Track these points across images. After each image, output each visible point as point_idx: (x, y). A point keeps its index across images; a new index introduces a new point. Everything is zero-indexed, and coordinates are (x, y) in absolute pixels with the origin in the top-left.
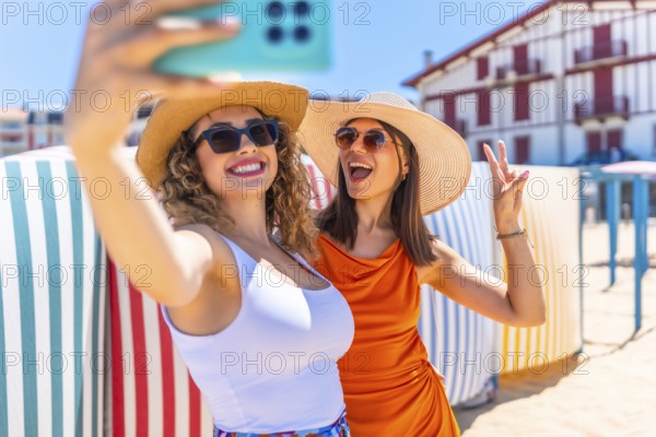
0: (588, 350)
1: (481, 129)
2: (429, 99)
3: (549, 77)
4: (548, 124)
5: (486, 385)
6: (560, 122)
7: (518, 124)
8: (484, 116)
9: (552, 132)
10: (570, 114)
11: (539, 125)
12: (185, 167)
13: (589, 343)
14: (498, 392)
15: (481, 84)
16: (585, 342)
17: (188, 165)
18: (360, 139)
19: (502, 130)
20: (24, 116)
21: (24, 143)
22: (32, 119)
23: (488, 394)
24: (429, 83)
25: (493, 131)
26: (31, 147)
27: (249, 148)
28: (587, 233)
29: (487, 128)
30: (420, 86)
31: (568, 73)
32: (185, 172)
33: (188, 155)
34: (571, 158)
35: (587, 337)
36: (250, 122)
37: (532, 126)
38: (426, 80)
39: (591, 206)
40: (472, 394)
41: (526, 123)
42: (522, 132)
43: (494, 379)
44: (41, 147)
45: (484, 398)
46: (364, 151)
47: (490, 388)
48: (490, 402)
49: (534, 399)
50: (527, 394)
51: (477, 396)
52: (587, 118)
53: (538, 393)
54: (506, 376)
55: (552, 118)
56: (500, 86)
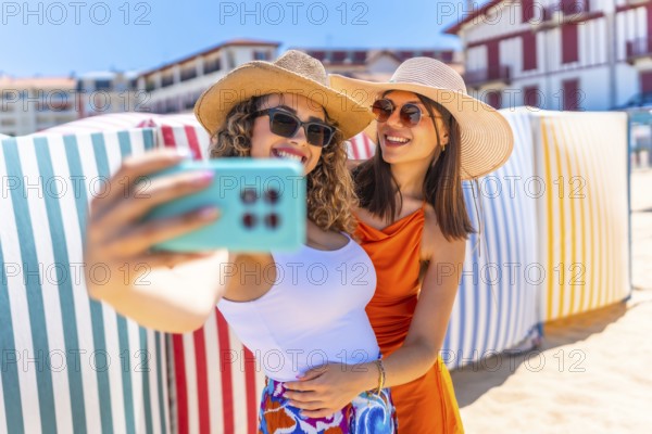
0: (636, 297)
1: (527, 74)
2: (472, 45)
3: (599, 15)
4: (598, 65)
5: (531, 333)
6: (612, 62)
7: (566, 67)
8: (530, 61)
9: (603, 73)
10: (622, 54)
11: (589, 67)
12: (241, 129)
13: (638, 289)
14: (543, 340)
15: (526, 27)
16: (633, 288)
17: (244, 127)
18: (397, 113)
19: (548, 74)
20: (72, 85)
21: (74, 112)
22: (80, 88)
23: (533, 341)
24: (471, 30)
25: (539, 76)
26: (82, 115)
27: (300, 141)
28: (634, 178)
29: (533, 72)
30: (461, 33)
31: (619, 9)
32: (238, 132)
33: (247, 119)
34: (622, 99)
35: (636, 282)
36: (313, 119)
37: (581, 68)
38: (467, 26)
39: (643, 149)
40: (516, 341)
41: (574, 65)
42: (569, 76)
43: (539, 327)
44: (91, 115)
45: (529, 345)
46: (400, 126)
47: (535, 335)
48: (536, 349)
49: (579, 345)
50: (573, 341)
51: (522, 343)
52: (640, 56)
53: (583, 339)
54: (551, 323)
55: (603, 59)
56: (546, 28)
